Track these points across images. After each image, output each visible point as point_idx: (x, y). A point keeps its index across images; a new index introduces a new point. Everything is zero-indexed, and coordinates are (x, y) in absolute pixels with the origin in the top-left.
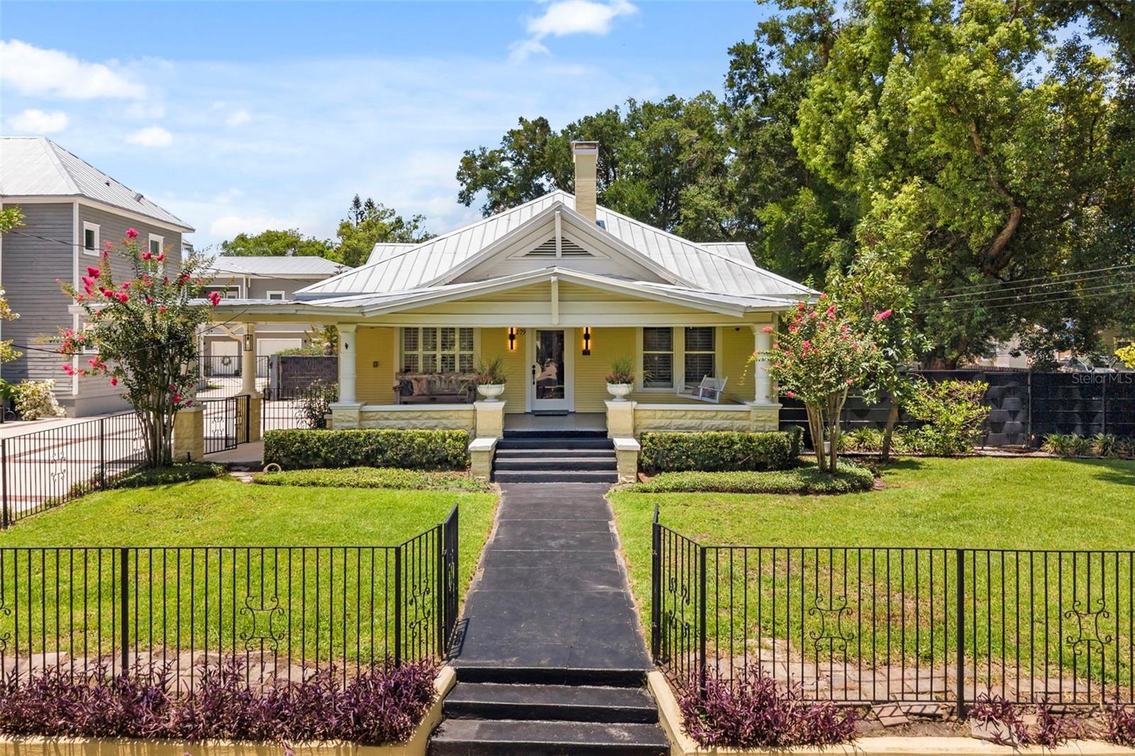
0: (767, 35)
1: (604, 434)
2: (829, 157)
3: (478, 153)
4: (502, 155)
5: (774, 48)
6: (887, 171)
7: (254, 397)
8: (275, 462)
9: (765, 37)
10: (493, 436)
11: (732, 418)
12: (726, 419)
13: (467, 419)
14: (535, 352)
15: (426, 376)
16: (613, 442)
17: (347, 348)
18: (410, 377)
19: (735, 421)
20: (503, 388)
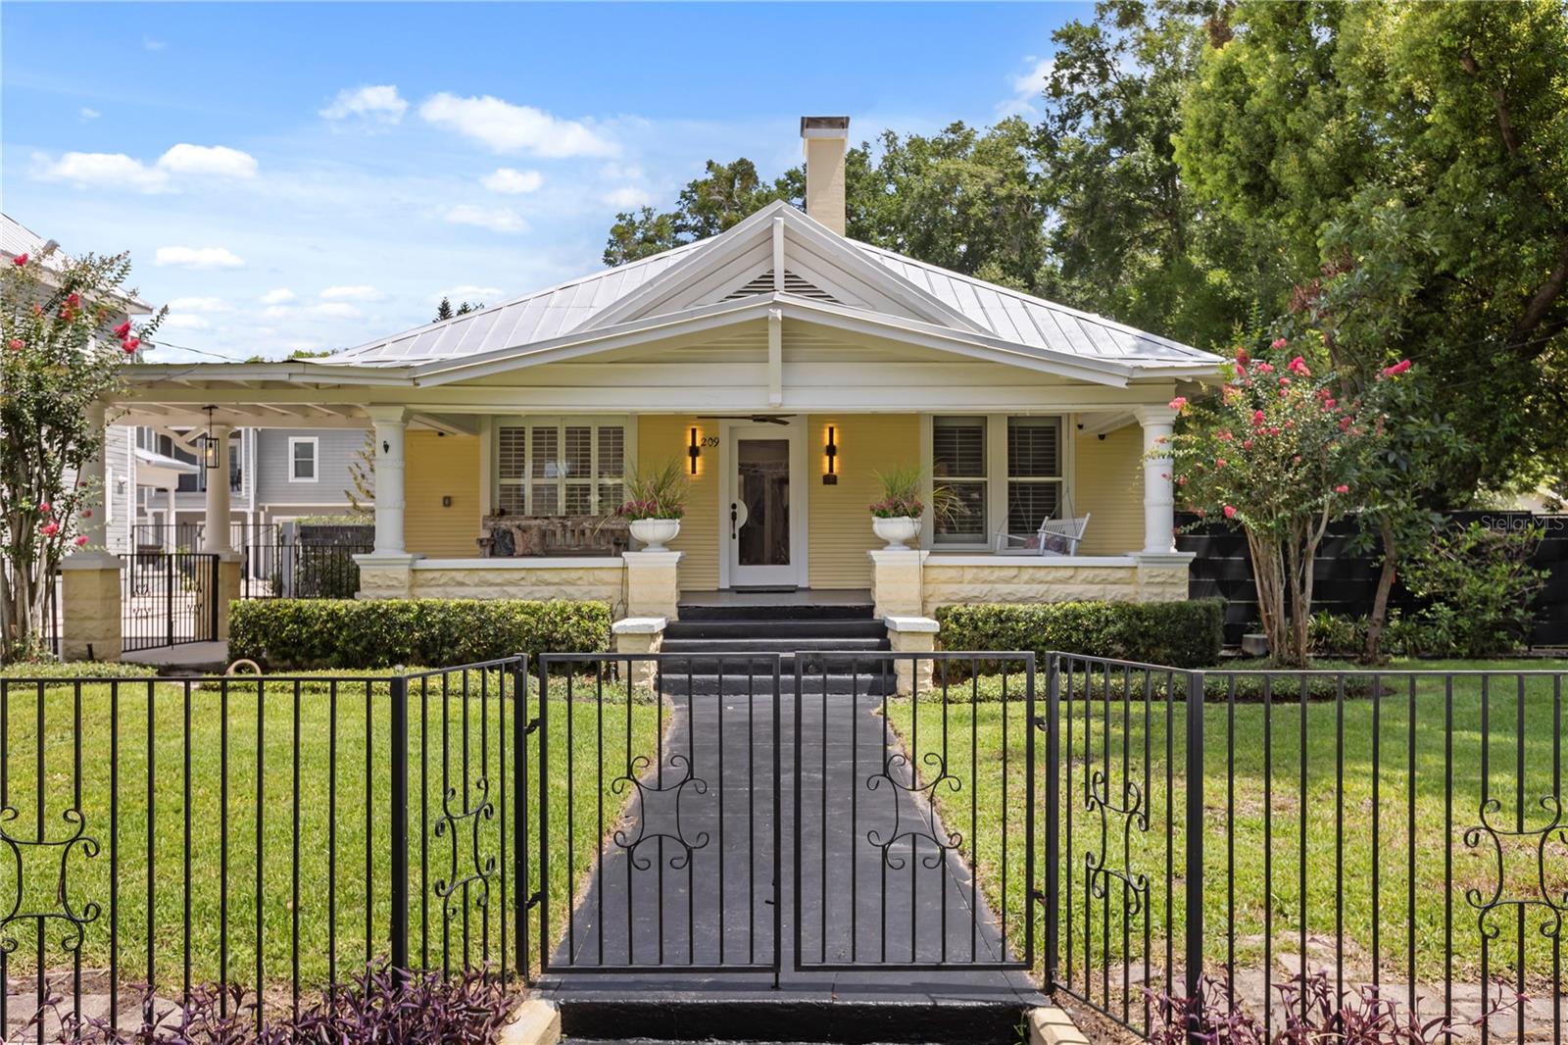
0: (1115, 11)
1: (868, 611)
2: (1237, 172)
3: (639, 218)
4: (679, 222)
5: (1126, 33)
6: (1342, 186)
8: (250, 657)
9: (1113, 15)
10: (660, 615)
11: (1104, 581)
12: (1092, 583)
13: (610, 584)
14: (737, 478)
15: (538, 522)
16: (887, 625)
17: (386, 451)
18: (508, 523)
19: (1109, 587)
20: (678, 527)
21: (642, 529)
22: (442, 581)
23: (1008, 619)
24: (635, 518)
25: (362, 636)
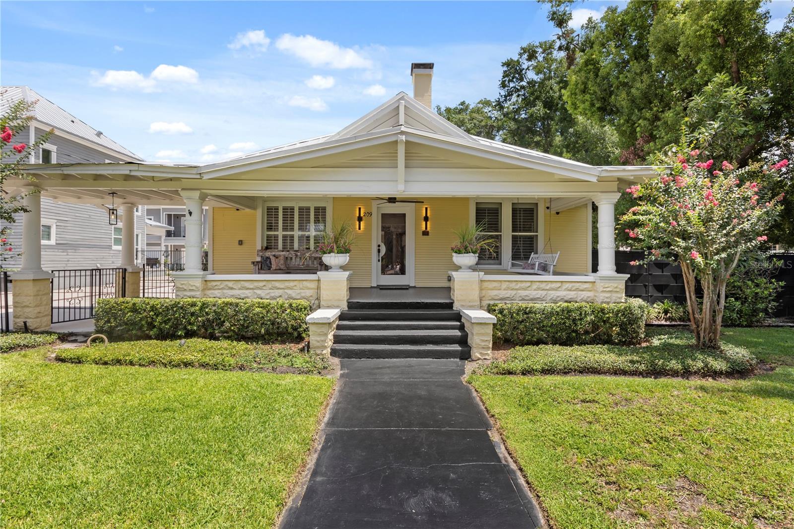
0: (526, 54)
1: (450, 306)
5: (530, 63)
7: (130, 270)
8: (104, 332)
9: (525, 56)
10: (337, 307)
11: (577, 290)
12: (570, 290)
13: (312, 289)
14: (380, 233)
15: (284, 253)
16: (461, 314)
17: (191, 215)
18: (269, 253)
19: (580, 292)
20: (348, 258)
21: (328, 259)
22: (221, 286)
23: (530, 312)
24: (325, 253)
25: (169, 320)
